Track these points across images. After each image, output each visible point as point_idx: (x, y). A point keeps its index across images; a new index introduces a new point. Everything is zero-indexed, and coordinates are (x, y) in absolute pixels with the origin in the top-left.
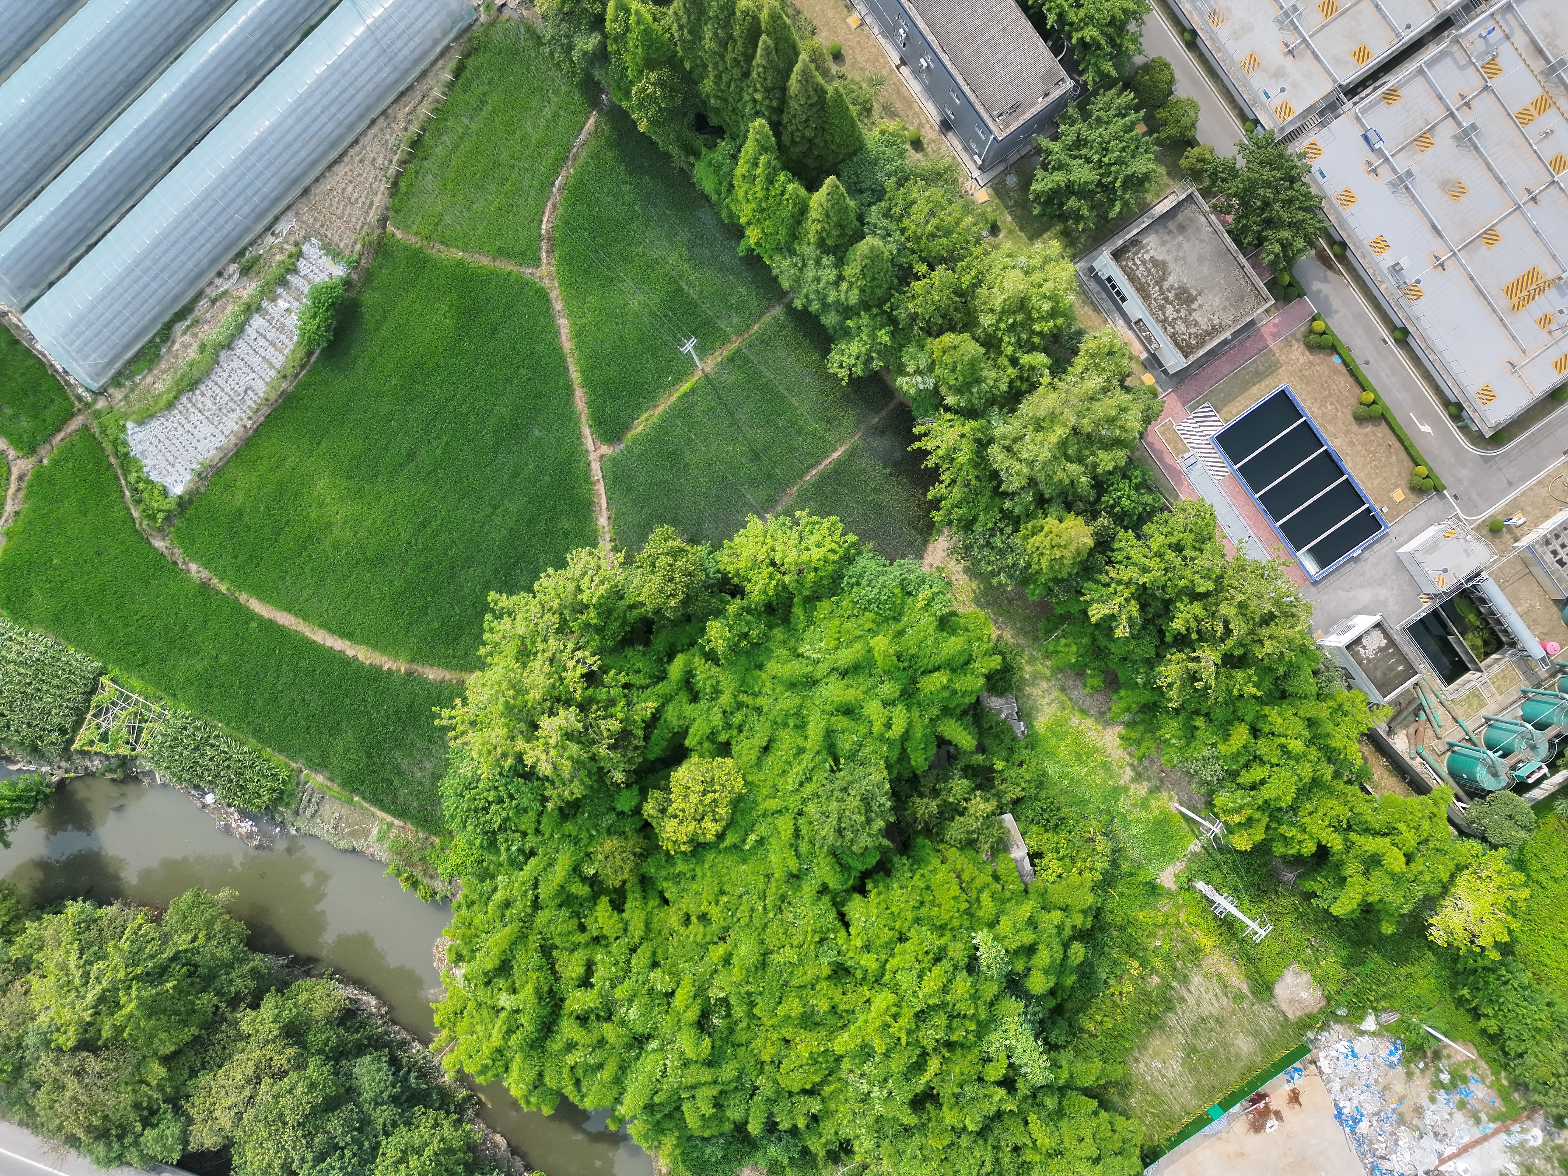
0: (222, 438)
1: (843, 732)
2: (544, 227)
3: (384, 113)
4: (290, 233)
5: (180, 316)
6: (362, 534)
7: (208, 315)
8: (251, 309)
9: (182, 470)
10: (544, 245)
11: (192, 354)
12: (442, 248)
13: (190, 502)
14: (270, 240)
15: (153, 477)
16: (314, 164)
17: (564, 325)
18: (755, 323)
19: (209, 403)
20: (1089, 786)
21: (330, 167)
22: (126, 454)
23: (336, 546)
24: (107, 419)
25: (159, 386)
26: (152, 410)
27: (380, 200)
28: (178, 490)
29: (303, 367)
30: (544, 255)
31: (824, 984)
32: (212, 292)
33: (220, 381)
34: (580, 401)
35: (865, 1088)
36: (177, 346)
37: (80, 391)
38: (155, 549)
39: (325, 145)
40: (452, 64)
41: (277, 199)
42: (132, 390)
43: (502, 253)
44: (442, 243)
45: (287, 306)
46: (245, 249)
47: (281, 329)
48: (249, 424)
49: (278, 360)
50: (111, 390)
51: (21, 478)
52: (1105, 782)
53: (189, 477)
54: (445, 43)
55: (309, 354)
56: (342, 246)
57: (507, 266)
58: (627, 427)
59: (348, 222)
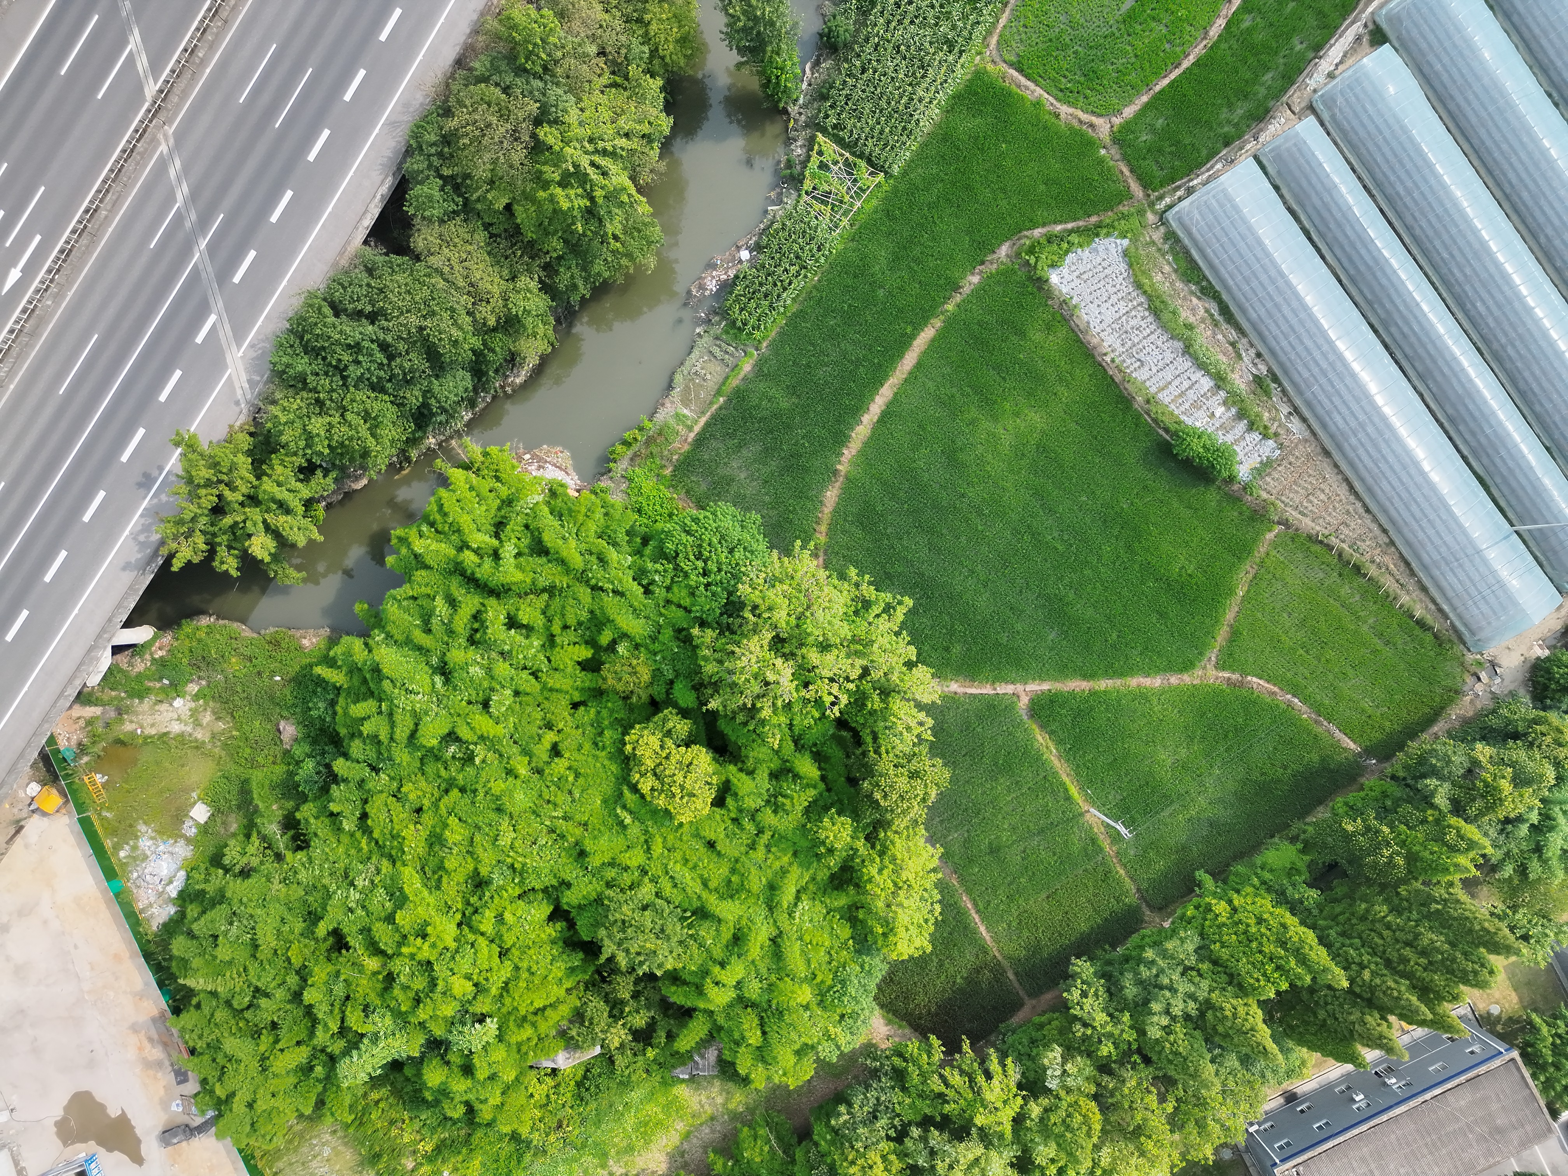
0: (1098, 330)
1: (717, 930)
2: (1255, 679)
3: (1392, 543)
4: (1288, 430)
5: (1225, 310)
6: (980, 449)
7: (1220, 337)
8: (1220, 380)
9: (1073, 285)
10: (1235, 677)
11: (1185, 315)
12: (1250, 576)
13: (1040, 289)
14: (1285, 409)
15: (1071, 257)
16: (1351, 464)
17: (1155, 682)
18: (1127, 872)
19: (1133, 322)
20: (612, 1130)
21: (1347, 480)
22: (1097, 235)
23: (972, 422)
24: (1135, 221)
25: (1159, 277)
26: (1136, 267)
27: (1307, 524)
28: (1054, 278)
29: (1155, 421)
30: (1226, 675)
31: (471, 867)
32: (1242, 344)
33: (1153, 337)
34: (1077, 685)
35: (360, 883)
36: (1195, 300)
37: (1168, 200)
38: (999, 245)
39: (1370, 481)
40: (1429, 620)
41: (1324, 426)
42: (1159, 250)
43: (1235, 634)
44: (1255, 577)
45: (1217, 415)
46: (1280, 384)
47: (1196, 406)
48: (1108, 359)
49: (1165, 397)
50: (1162, 229)
51: (1092, 126)
52: (616, 1145)
53: (1064, 291)
54: (1451, 615)
55: (1167, 430)
56: (1268, 479)
57: (1222, 634)
58: (1042, 727)
59: (1290, 490)
